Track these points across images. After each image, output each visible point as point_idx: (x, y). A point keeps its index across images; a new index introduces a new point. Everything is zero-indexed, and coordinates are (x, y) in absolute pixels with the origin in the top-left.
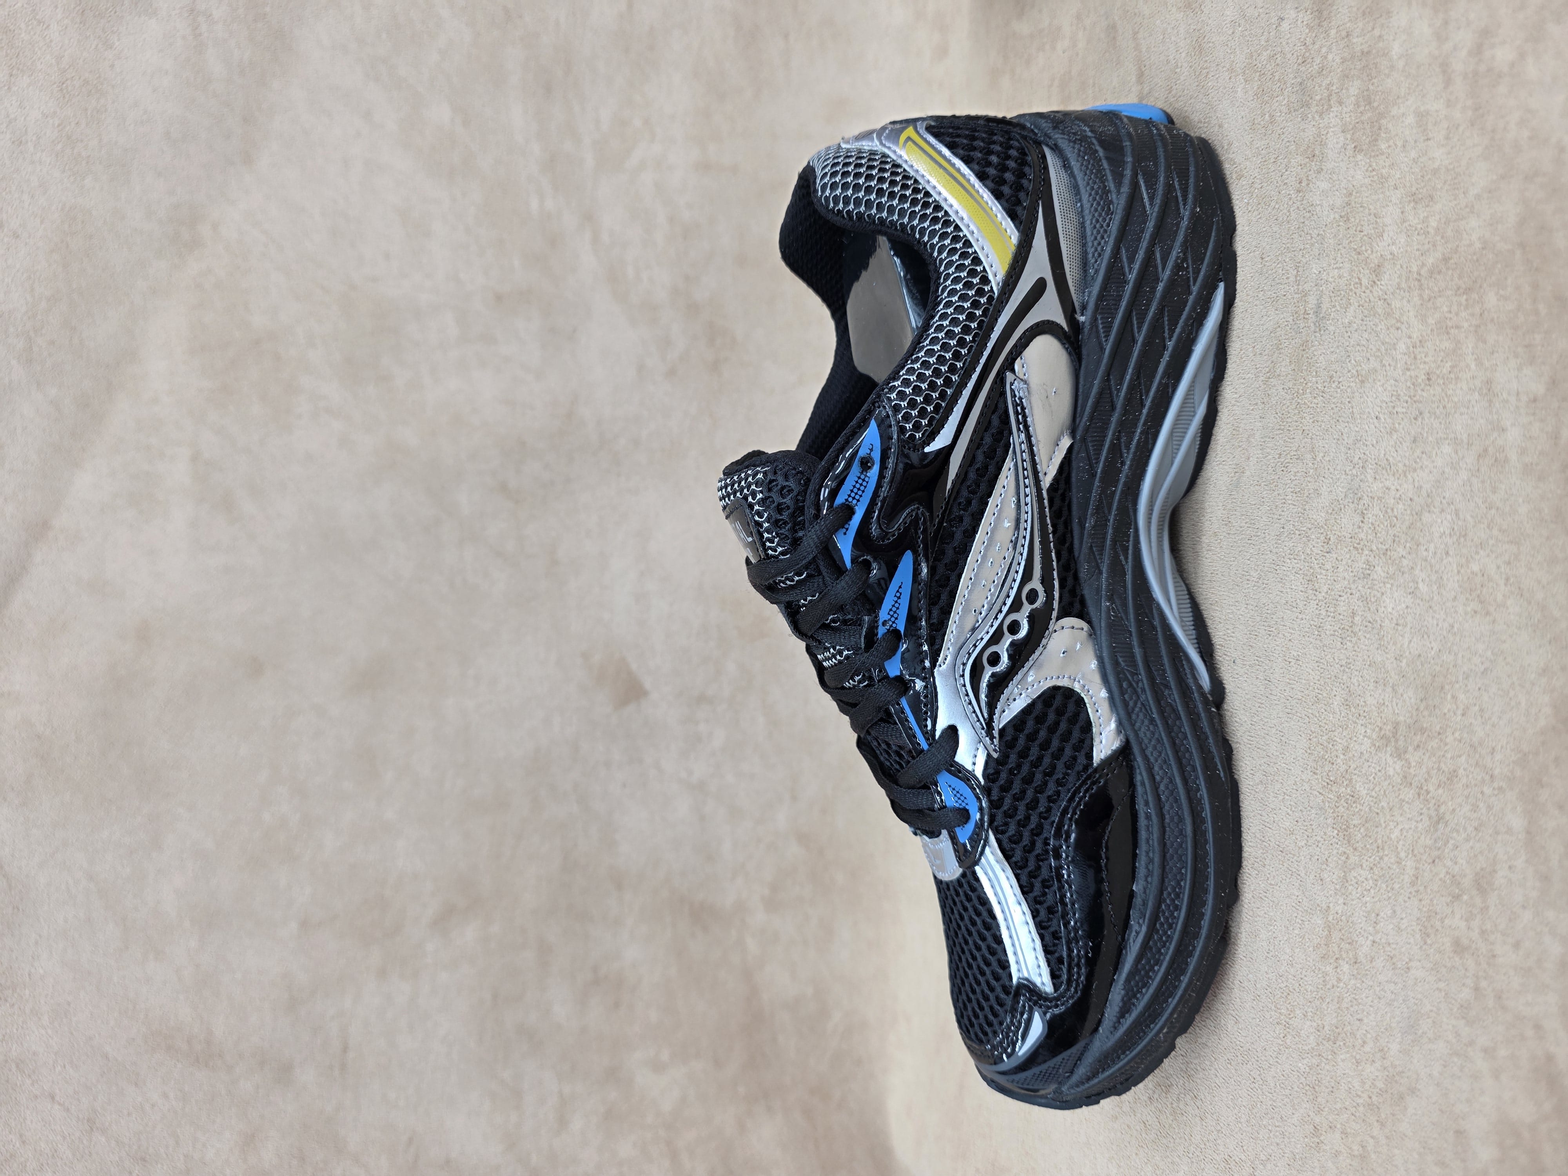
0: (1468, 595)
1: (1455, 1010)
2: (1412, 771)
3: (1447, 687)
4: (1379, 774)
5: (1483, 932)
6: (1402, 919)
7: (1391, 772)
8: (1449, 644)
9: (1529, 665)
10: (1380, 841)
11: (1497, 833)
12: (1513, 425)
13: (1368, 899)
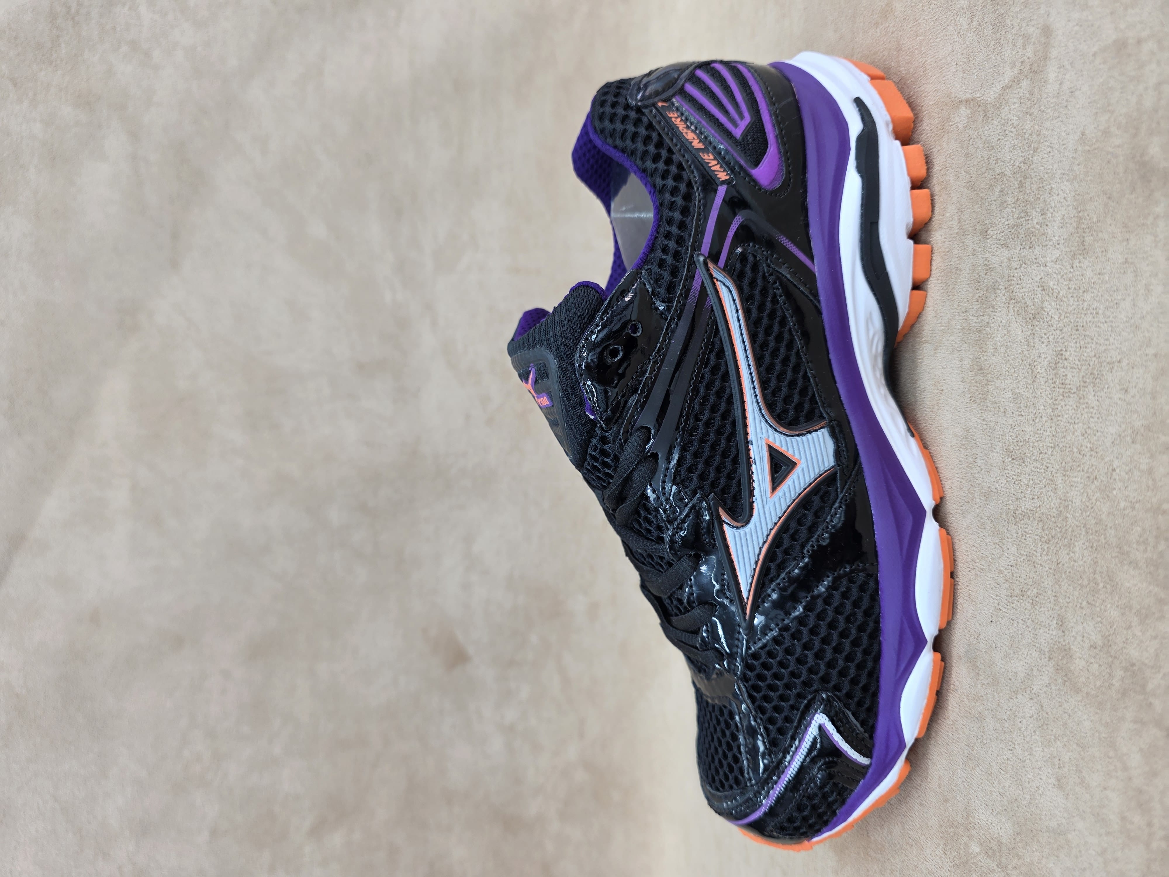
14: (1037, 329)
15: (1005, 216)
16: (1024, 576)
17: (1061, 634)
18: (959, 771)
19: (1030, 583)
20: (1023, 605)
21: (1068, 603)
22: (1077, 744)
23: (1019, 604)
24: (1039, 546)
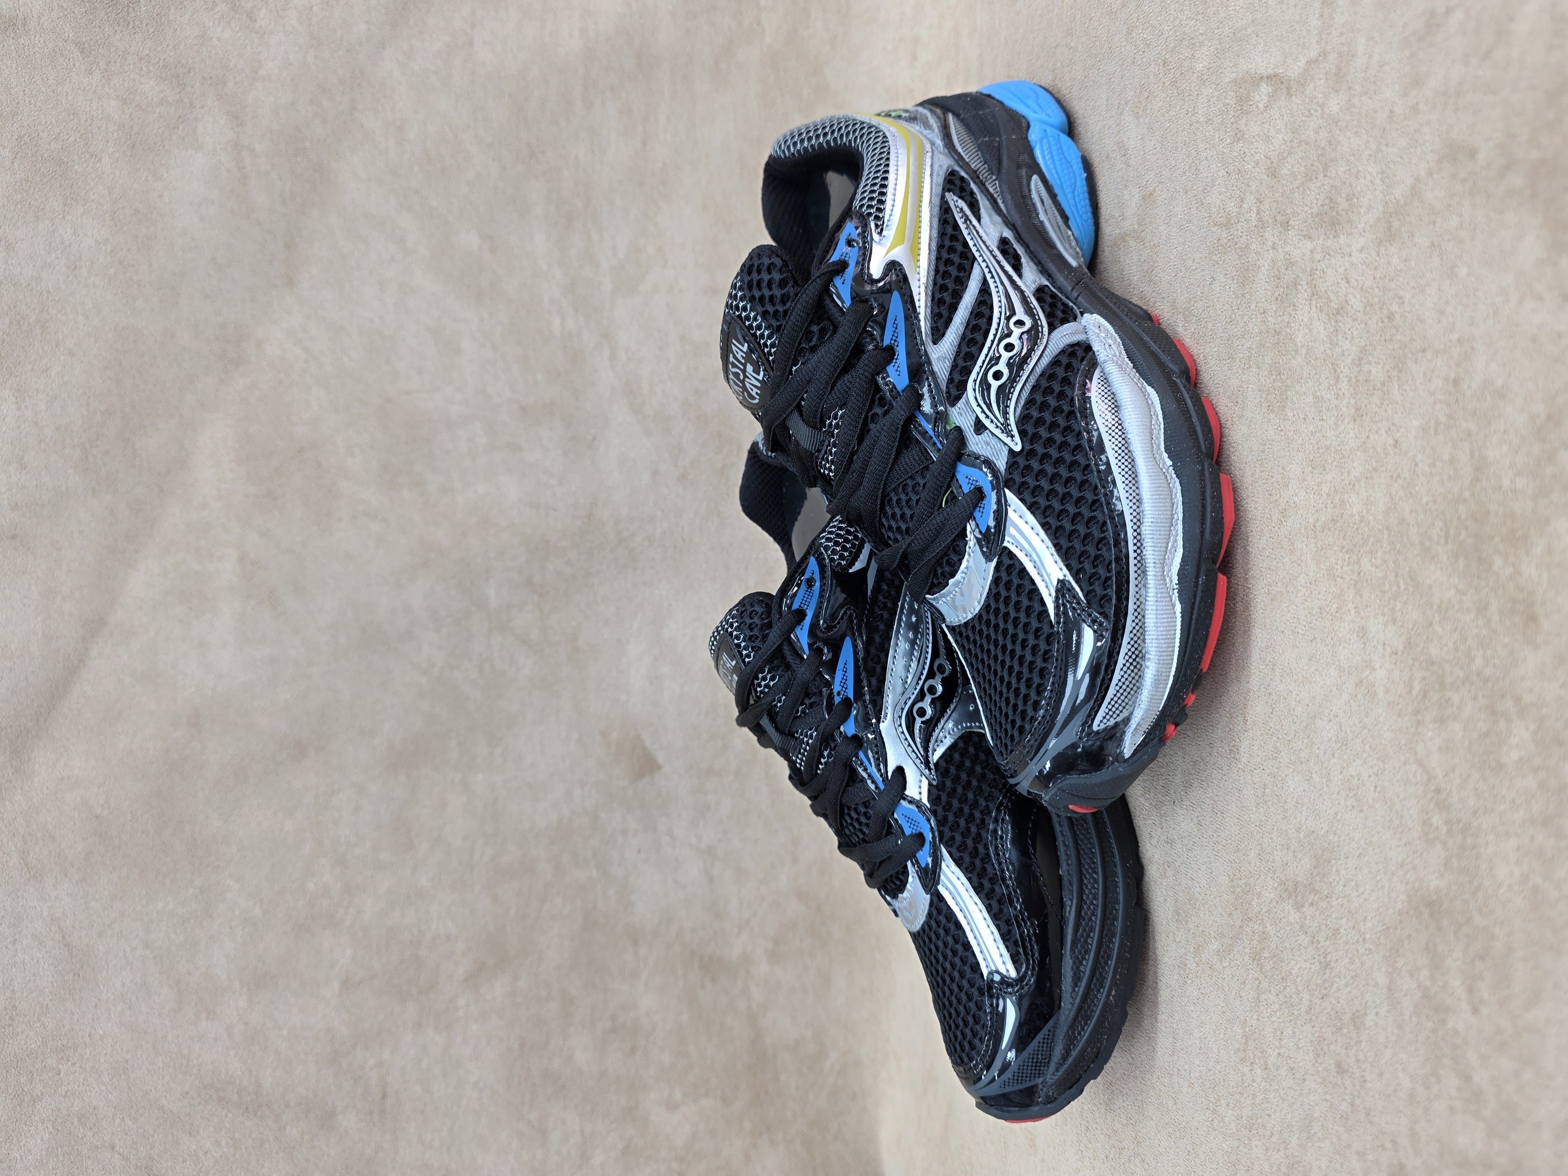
0: (1348, 793)
1: (1338, 1118)
2: (1307, 922)
3: (1333, 862)
4: (1283, 920)
5: (1358, 1061)
6: (1300, 1039)
7: (1292, 921)
8: (1335, 828)
9: (1391, 859)
10: (1283, 974)
11: (1368, 985)
12: (1380, 667)
13: (1275, 1019)
14: (1340, 324)
15: (1309, 204)
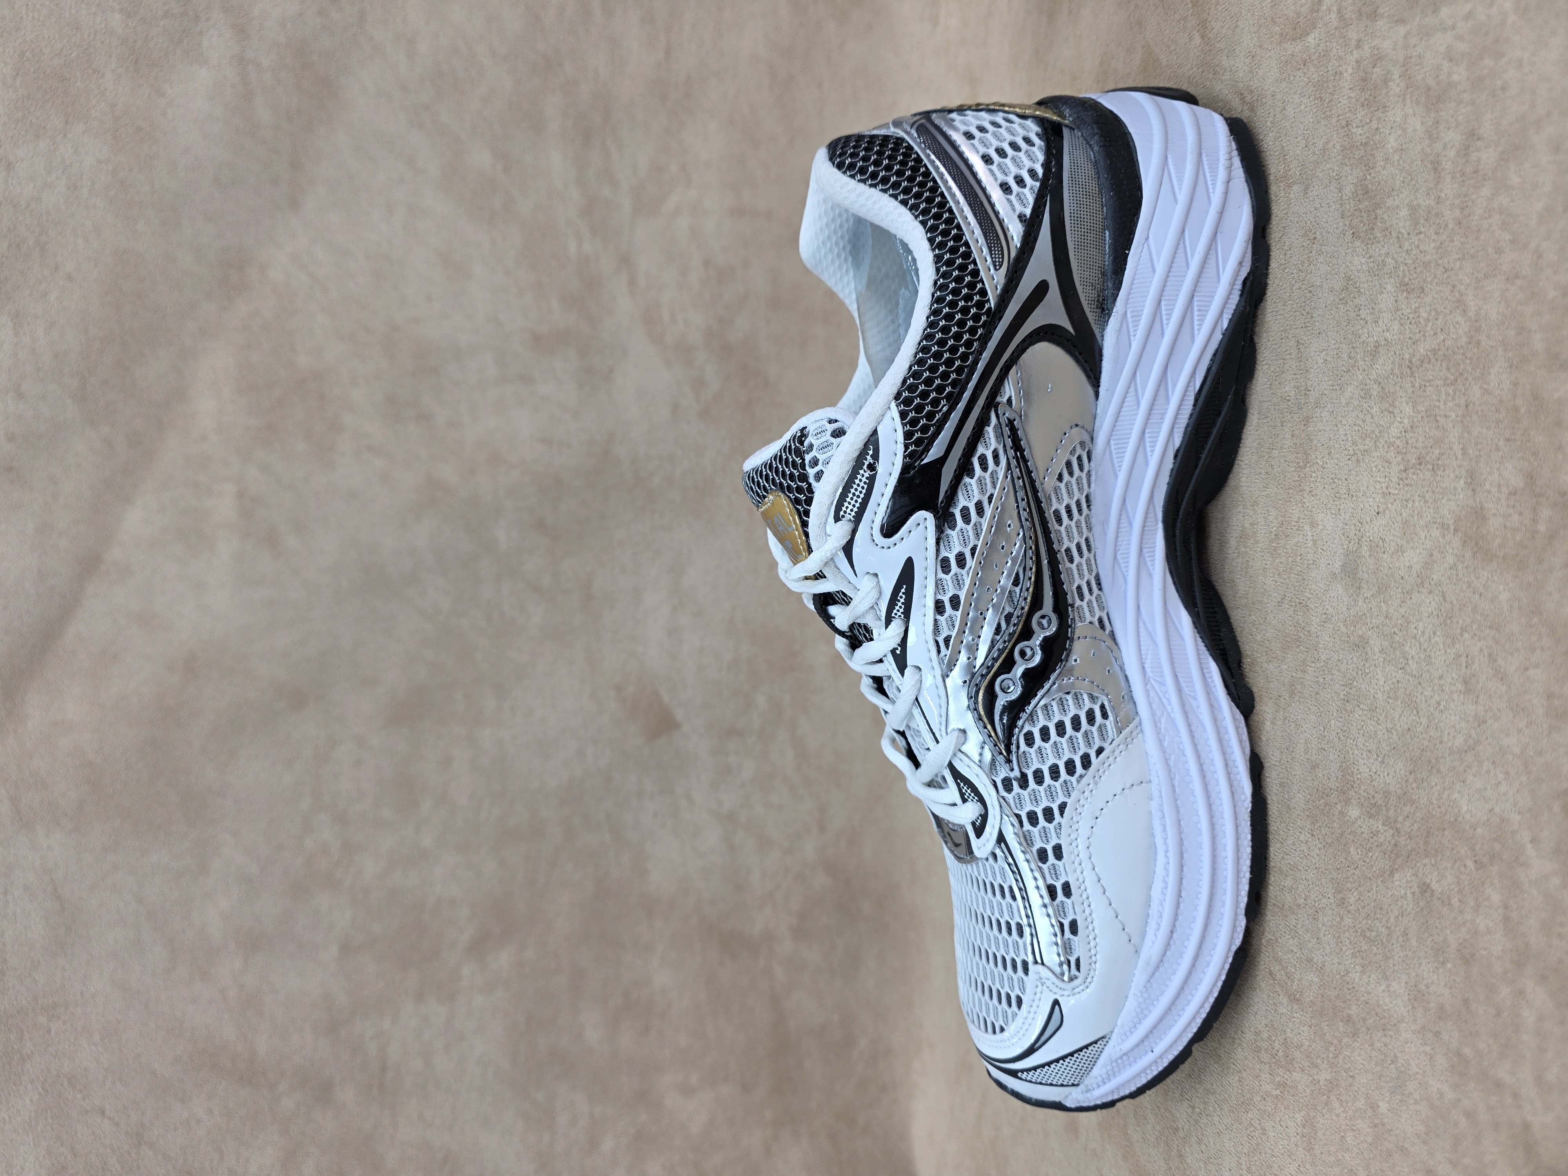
16: (1421, 439)
17: (1470, 493)
18: (1333, 722)
19: (1430, 445)
20: (1421, 476)
21: (1480, 450)
22: (1490, 627)
23: (1415, 477)
24: (1443, 392)
